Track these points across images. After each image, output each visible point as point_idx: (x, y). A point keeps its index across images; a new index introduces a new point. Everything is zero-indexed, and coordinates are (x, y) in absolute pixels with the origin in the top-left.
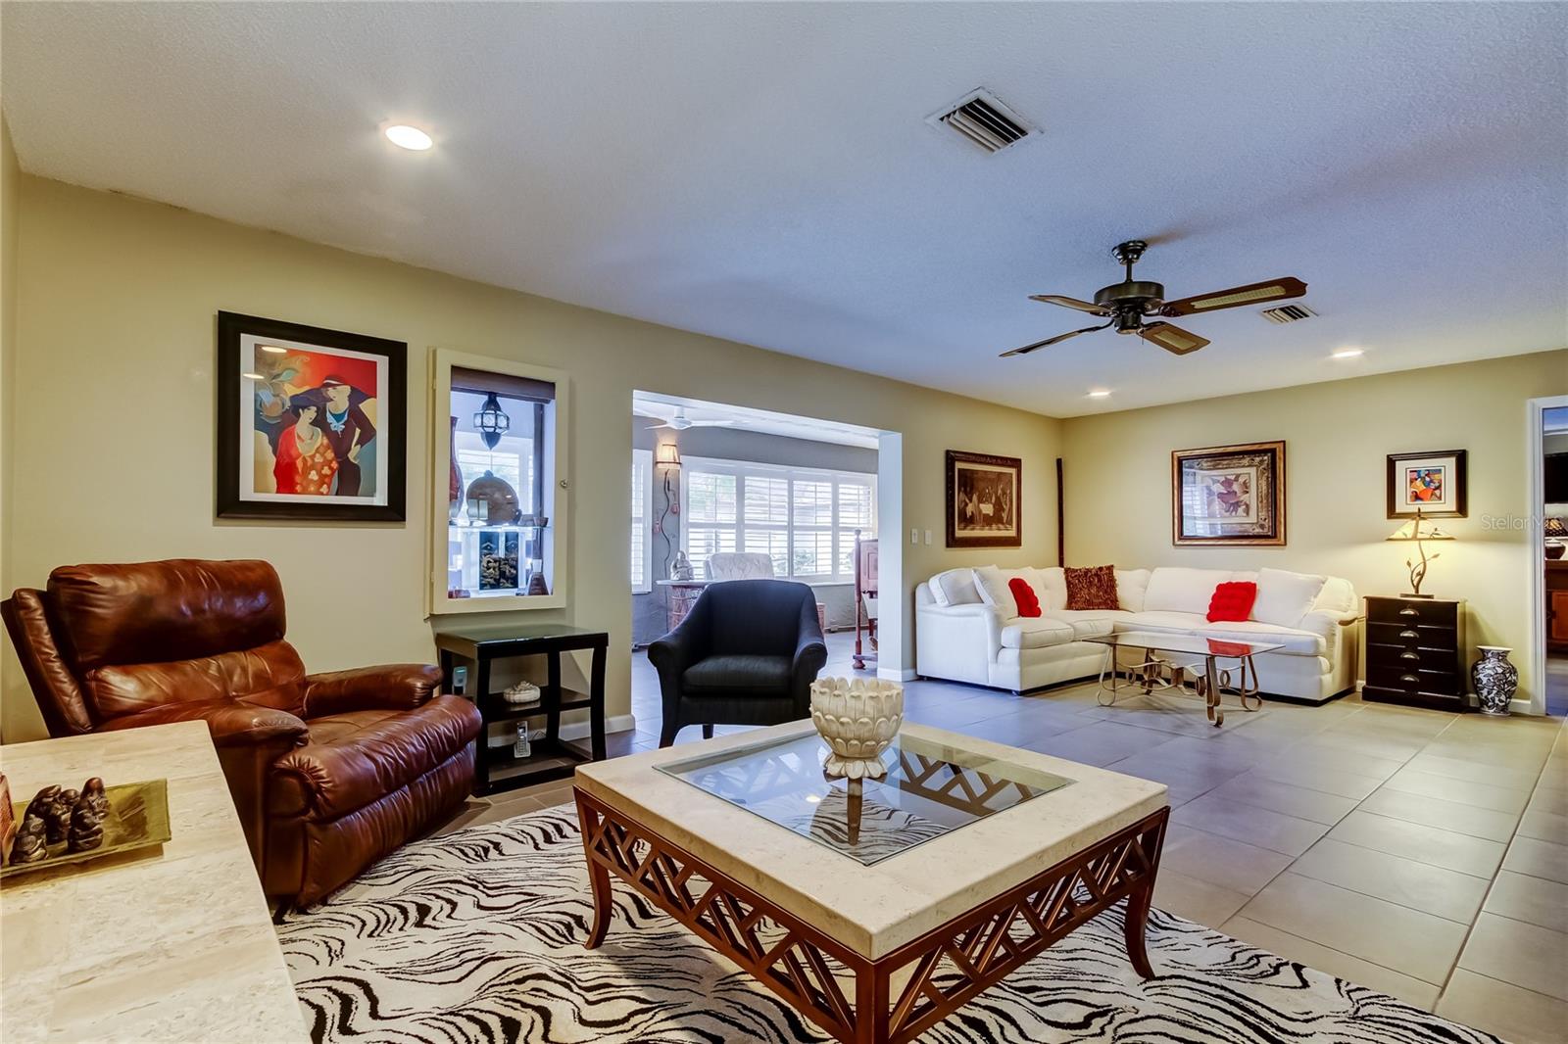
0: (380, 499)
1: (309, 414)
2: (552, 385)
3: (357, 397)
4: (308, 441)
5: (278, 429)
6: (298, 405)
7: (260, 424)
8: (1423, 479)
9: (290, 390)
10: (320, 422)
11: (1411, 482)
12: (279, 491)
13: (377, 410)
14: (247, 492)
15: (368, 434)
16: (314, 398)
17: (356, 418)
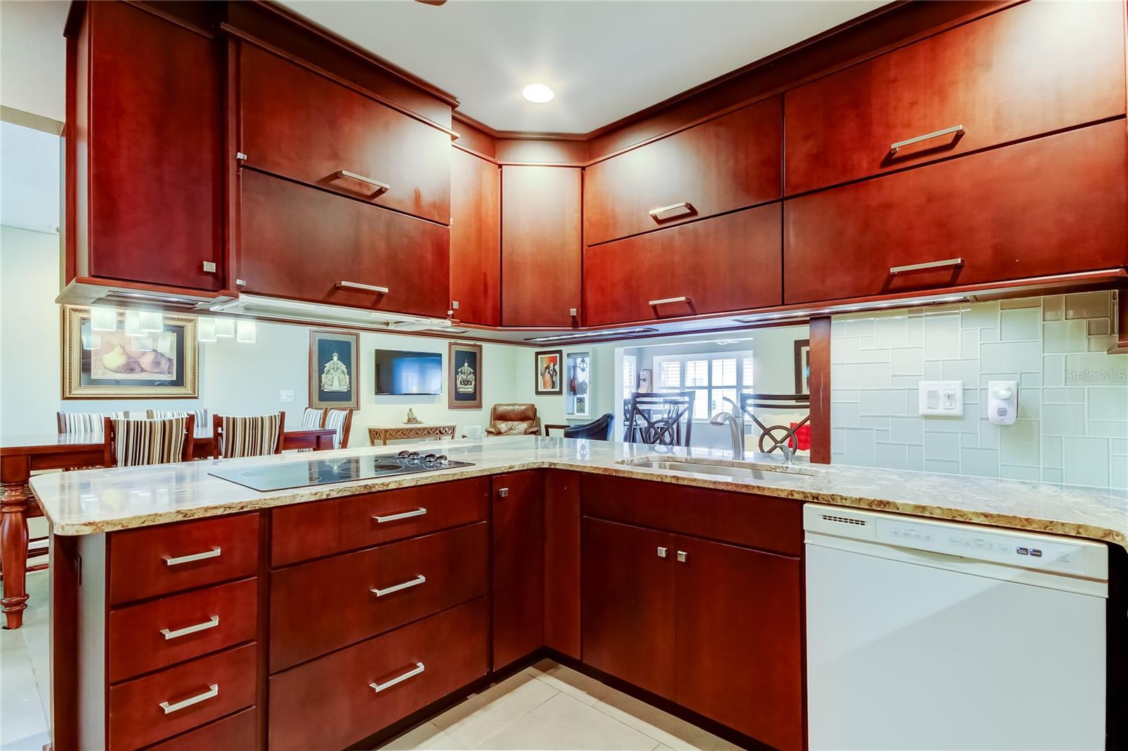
0: (558, 390)
1: (547, 370)
2: (588, 353)
3: (554, 365)
4: (548, 376)
5: (543, 375)
6: (546, 368)
7: (541, 374)
9: (545, 366)
10: (549, 372)
12: (544, 388)
13: (557, 367)
14: (539, 390)
15: (556, 374)
16: (547, 367)
17: (554, 370)
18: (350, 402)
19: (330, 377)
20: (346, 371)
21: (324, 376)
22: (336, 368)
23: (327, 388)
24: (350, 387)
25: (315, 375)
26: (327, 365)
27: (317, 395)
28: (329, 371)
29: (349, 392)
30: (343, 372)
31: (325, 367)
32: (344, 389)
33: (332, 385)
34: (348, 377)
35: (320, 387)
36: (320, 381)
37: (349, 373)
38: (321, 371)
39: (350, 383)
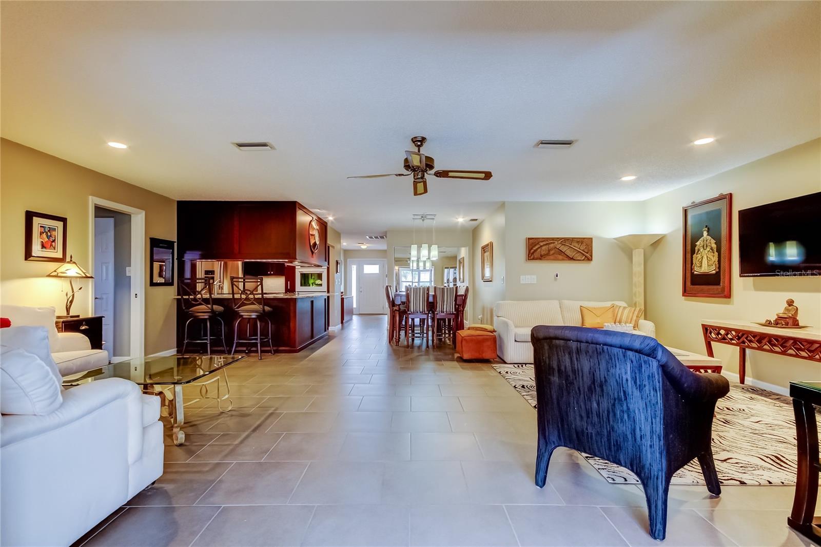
8: (47, 233)
11: (41, 234)
18: (718, 287)
19: (699, 256)
20: (714, 246)
21: (694, 256)
22: (705, 246)
23: (697, 271)
24: (719, 268)
25: (689, 256)
26: (698, 243)
27: (690, 278)
28: (699, 250)
29: (718, 274)
30: (712, 249)
31: (696, 245)
32: (712, 270)
33: (701, 266)
34: (716, 254)
35: (692, 269)
36: (692, 264)
37: (719, 250)
38: (693, 252)
39: (719, 261)
